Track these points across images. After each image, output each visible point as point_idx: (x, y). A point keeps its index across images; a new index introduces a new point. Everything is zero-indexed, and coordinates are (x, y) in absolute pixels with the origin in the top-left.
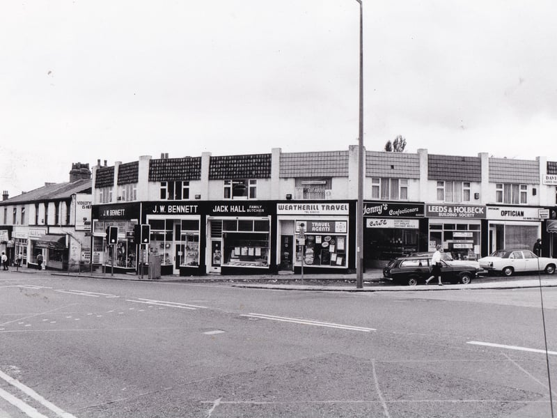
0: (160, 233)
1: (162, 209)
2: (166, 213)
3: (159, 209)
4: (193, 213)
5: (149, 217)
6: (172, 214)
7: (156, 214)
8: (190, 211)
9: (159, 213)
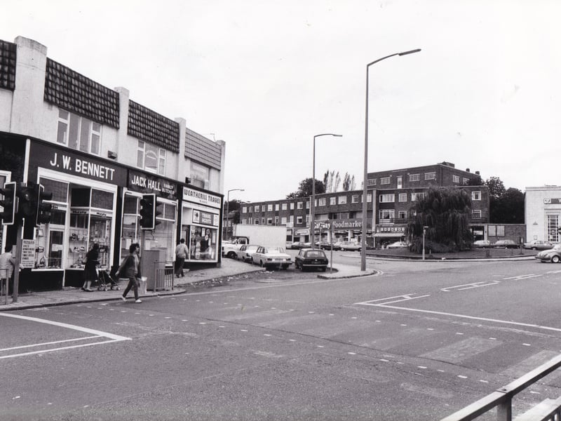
0: (60, 208)
1: (66, 162)
2: (72, 171)
3: (60, 161)
4: (108, 181)
5: (43, 173)
6: (80, 174)
7: (54, 168)
8: (104, 175)
9: (60, 169)
